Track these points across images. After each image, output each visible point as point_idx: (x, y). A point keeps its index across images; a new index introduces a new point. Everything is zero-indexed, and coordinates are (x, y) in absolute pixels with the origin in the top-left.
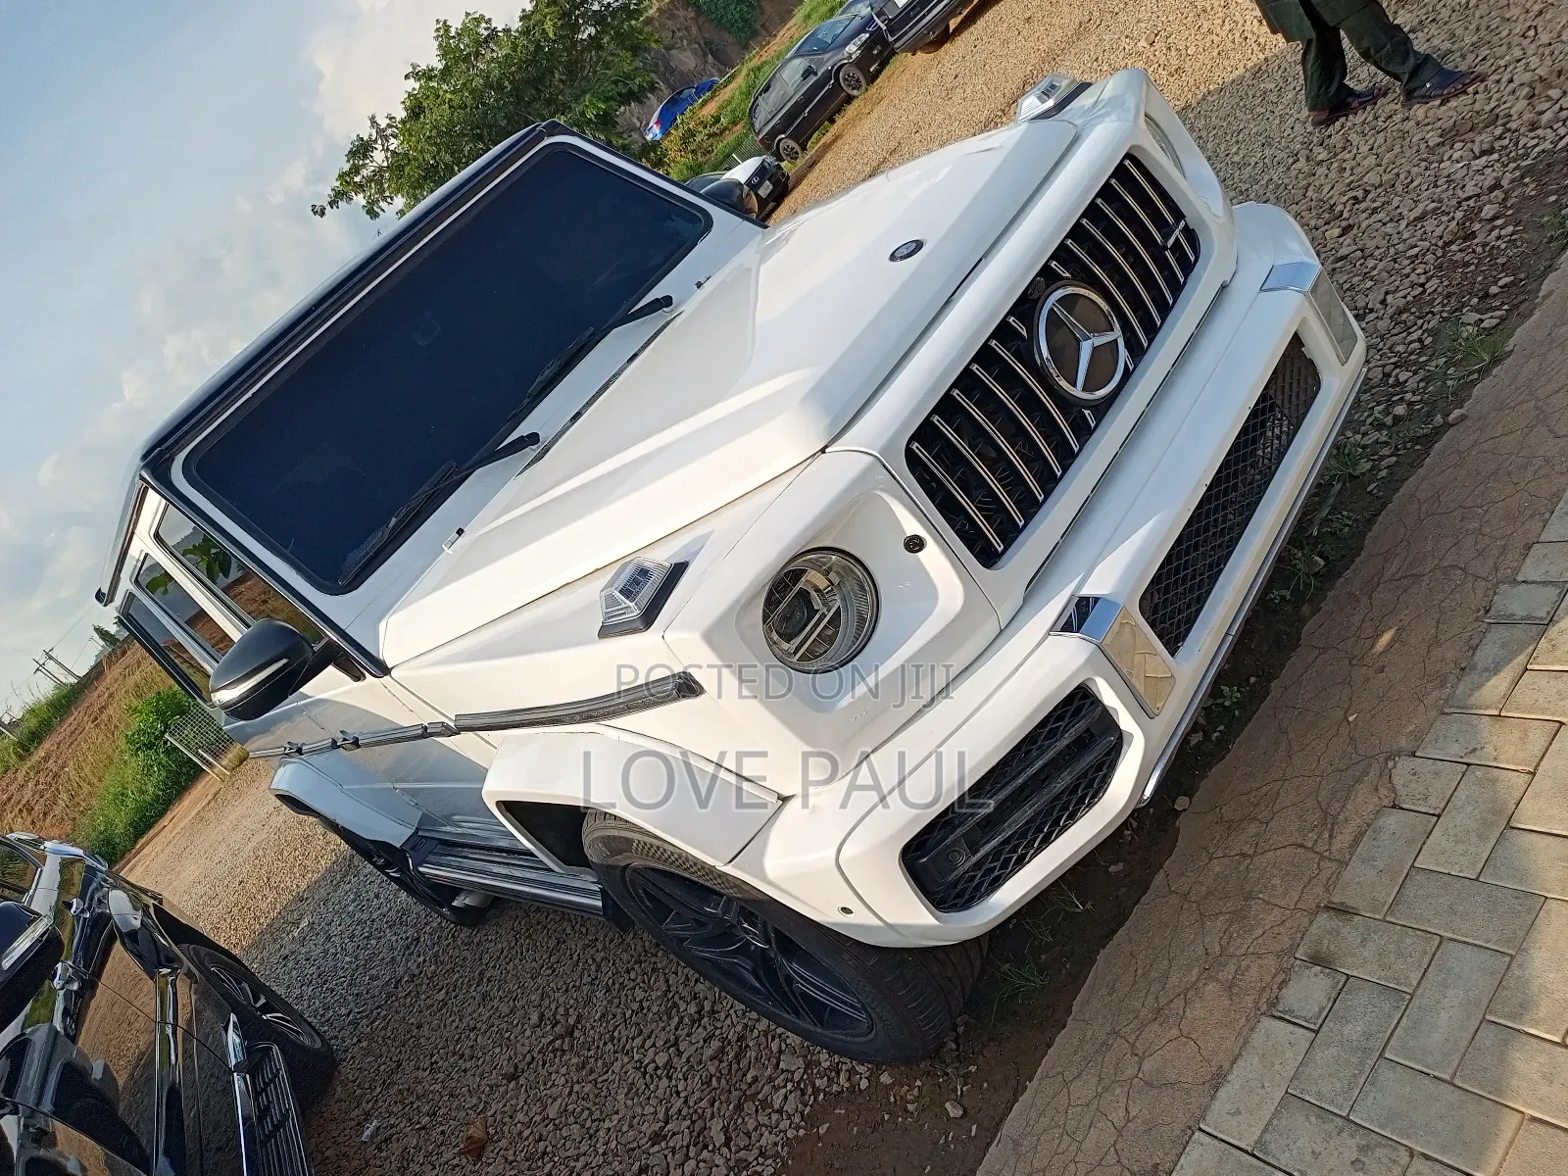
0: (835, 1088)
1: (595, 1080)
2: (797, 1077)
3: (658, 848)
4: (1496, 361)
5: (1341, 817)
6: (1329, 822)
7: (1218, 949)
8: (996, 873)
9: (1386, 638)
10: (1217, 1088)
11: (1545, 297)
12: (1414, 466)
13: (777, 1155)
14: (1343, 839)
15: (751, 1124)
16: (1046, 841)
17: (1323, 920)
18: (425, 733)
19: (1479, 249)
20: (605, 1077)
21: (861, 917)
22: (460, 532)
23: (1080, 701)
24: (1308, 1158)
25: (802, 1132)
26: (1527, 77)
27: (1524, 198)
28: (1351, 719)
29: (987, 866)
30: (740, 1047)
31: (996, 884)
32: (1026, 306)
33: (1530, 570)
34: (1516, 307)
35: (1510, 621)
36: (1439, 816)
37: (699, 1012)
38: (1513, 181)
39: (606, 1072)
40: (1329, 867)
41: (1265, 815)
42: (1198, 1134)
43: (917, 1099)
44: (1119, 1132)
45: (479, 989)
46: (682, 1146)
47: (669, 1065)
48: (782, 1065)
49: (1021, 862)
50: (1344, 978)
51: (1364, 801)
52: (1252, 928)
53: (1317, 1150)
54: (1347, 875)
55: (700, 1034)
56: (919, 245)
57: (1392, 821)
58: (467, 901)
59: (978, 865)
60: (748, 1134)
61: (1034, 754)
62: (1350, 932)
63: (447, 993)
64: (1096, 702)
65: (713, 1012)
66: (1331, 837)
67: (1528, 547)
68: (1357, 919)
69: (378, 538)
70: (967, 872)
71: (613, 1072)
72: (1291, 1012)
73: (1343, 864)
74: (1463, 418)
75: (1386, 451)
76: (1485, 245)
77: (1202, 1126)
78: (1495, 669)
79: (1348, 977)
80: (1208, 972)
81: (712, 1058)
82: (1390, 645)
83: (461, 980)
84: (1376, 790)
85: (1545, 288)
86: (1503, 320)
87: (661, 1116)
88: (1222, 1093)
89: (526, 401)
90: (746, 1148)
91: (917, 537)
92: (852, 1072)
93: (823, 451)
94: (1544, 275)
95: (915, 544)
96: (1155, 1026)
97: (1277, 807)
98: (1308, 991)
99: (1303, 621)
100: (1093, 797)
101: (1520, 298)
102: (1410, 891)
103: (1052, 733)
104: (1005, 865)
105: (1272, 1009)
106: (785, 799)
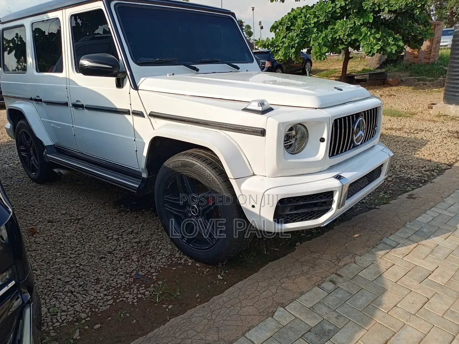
0: (179, 262)
1: (87, 233)
2: (166, 255)
3: (204, 170)
4: (386, 203)
5: (342, 260)
6: (339, 260)
7: (306, 272)
8: (289, 220)
9: (357, 235)
10: (302, 295)
11: (399, 198)
12: (365, 212)
13: (156, 269)
14: (342, 264)
15: (148, 260)
16: (302, 220)
17: (334, 275)
18: (127, 112)
19: (386, 184)
20: (91, 234)
22: (173, 74)
23: (329, 194)
24: (325, 313)
25: (166, 267)
26: (400, 163)
27: (396, 181)
28: (346, 245)
29: (288, 217)
30: (146, 244)
31: (286, 222)
32: (358, 115)
33: (391, 237)
34: (393, 197)
35: (386, 244)
36: (365, 268)
37: (132, 232)
38: (394, 177)
39: (92, 233)
40: (337, 267)
41: (322, 253)
42: (295, 301)
43: (207, 272)
44: (274, 294)
45: (37, 198)
46: (120, 257)
47: (117, 239)
48: (162, 251)
49: (294, 221)
50: (337, 287)
51: (347, 259)
52: (316, 271)
53: (327, 312)
54: (341, 270)
55: (131, 236)
56: (341, 90)
57: (354, 265)
58: (61, 171)
59: (288, 215)
60: (147, 262)
61: (315, 199)
62: (340, 280)
63: (22, 195)
64: (332, 197)
65: (137, 233)
66: (339, 262)
67: (391, 234)
68: (342, 278)
69: (152, 60)
70: (284, 215)
71: (95, 234)
72: (324, 288)
73: (341, 268)
74: (379, 208)
75: (359, 206)
76: (387, 184)
77: (297, 300)
78: (382, 250)
79: (338, 287)
80: (303, 274)
81: (135, 243)
82: (358, 237)
83: (29, 194)
84: (351, 258)
85: (399, 197)
86: (389, 198)
87: (113, 248)
88: (303, 296)
89: (199, 61)
90: (145, 264)
91: (324, 139)
92: (186, 260)
93: (316, 108)
94: (399, 195)
95: (322, 140)
96: (286, 279)
97: (325, 253)
98: (330, 286)
99: (335, 226)
100: (316, 217)
101: (394, 196)
102: (356, 278)
103: (321, 198)
104: (291, 220)
105: (319, 286)
106: (254, 175)
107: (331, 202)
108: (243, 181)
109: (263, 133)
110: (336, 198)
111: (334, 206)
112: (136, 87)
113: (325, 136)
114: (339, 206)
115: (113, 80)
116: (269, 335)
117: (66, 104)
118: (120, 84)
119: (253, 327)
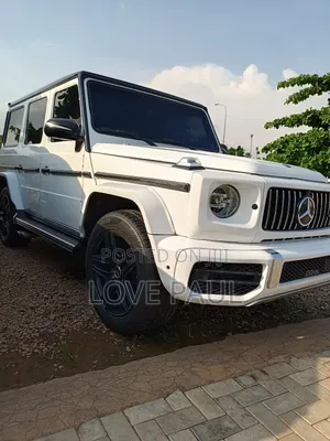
0: (94, 328)
2: (85, 320)
5: (274, 357)
6: (270, 357)
7: (226, 361)
13: (67, 330)
14: (272, 361)
15: (65, 320)
17: (258, 371)
18: (80, 174)
21: (170, 272)
23: (258, 268)
24: (230, 408)
25: (78, 330)
30: (71, 306)
32: (305, 192)
36: (299, 371)
40: (265, 364)
41: (252, 346)
42: (200, 388)
44: (178, 375)
50: (258, 384)
51: (280, 358)
52: (238, 362)
53: (233, 408)
54: (269, 367)
57: (286, 365)
61: (240, 271)
64: (261, 272)
66: (269, 359)
68: (267, 376)
72: (240, 382)
73: (269, 365)
77: (202, 387)
78: (327, 357)
82: (302, 339)
84: (285, 358)
88: (212, 384)
91: (257, 206)
92: (102, 328)
93: (252, 174)
95: (255, 207)
96: (200, 364)
98: (247, 381)
99: (279, 325)
100: (240, 293)
102: (285, 379)
105: (235, 378)
106: (175, 235)
107: (259, 278)
108: (161, 239)
109: (186, 188)
110: (265, 273)
111: (263, 283)
112: (89, 150)
113: (258, 203)
114: (268, 284)
115: (74, 142)
116: (152, 416)
117: (38, 170)
118: (78, 149)
119: (137, 404)
